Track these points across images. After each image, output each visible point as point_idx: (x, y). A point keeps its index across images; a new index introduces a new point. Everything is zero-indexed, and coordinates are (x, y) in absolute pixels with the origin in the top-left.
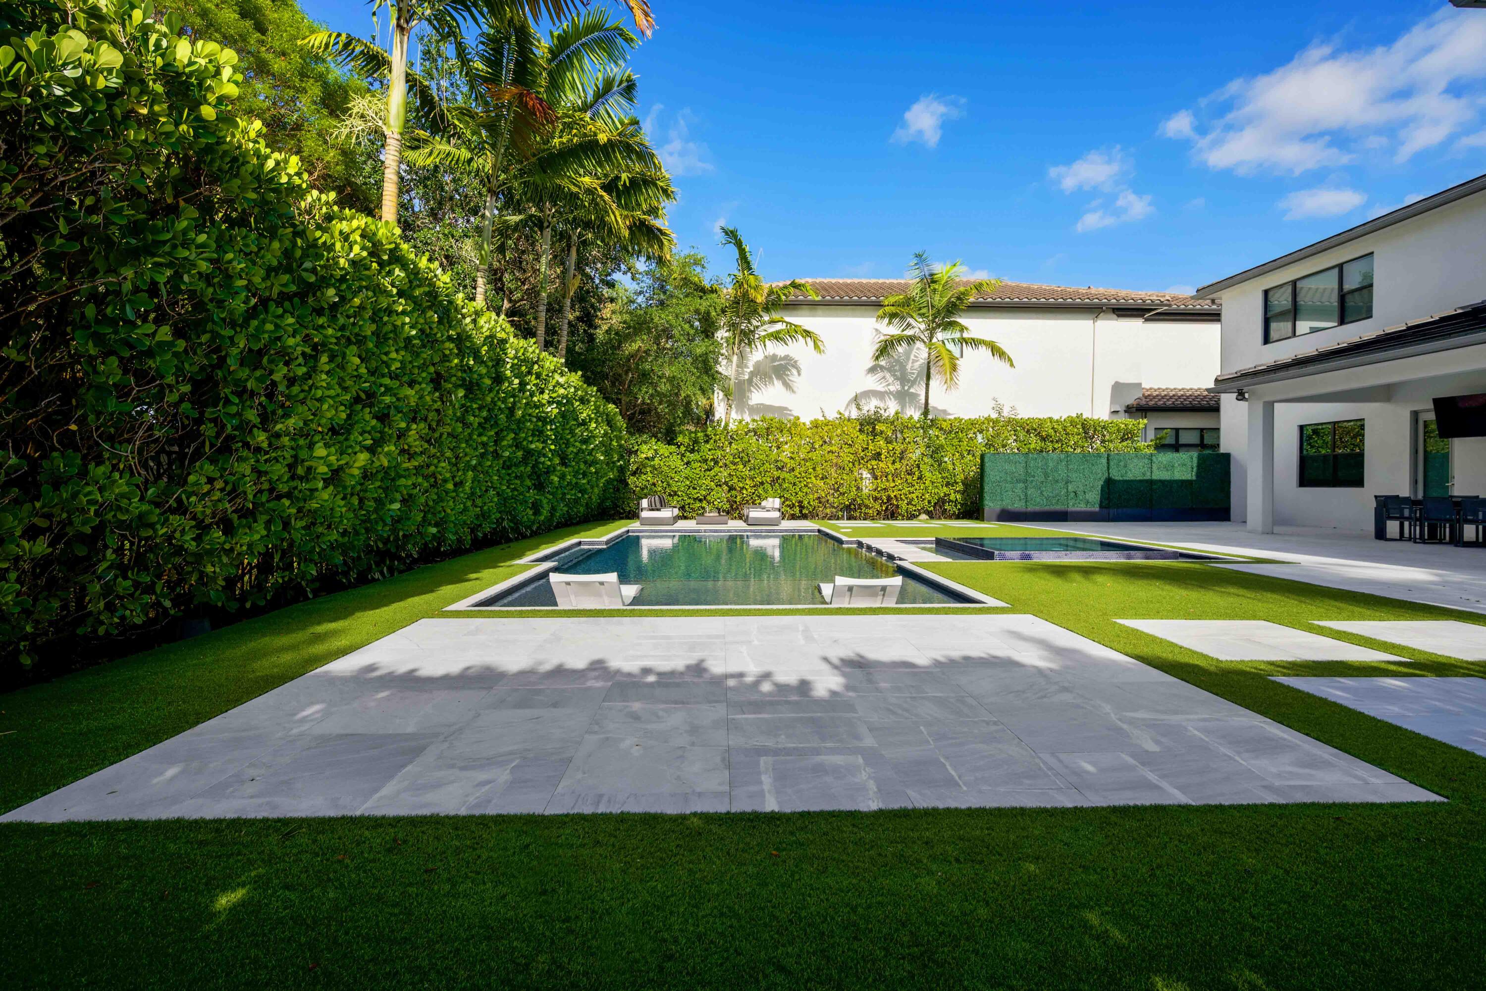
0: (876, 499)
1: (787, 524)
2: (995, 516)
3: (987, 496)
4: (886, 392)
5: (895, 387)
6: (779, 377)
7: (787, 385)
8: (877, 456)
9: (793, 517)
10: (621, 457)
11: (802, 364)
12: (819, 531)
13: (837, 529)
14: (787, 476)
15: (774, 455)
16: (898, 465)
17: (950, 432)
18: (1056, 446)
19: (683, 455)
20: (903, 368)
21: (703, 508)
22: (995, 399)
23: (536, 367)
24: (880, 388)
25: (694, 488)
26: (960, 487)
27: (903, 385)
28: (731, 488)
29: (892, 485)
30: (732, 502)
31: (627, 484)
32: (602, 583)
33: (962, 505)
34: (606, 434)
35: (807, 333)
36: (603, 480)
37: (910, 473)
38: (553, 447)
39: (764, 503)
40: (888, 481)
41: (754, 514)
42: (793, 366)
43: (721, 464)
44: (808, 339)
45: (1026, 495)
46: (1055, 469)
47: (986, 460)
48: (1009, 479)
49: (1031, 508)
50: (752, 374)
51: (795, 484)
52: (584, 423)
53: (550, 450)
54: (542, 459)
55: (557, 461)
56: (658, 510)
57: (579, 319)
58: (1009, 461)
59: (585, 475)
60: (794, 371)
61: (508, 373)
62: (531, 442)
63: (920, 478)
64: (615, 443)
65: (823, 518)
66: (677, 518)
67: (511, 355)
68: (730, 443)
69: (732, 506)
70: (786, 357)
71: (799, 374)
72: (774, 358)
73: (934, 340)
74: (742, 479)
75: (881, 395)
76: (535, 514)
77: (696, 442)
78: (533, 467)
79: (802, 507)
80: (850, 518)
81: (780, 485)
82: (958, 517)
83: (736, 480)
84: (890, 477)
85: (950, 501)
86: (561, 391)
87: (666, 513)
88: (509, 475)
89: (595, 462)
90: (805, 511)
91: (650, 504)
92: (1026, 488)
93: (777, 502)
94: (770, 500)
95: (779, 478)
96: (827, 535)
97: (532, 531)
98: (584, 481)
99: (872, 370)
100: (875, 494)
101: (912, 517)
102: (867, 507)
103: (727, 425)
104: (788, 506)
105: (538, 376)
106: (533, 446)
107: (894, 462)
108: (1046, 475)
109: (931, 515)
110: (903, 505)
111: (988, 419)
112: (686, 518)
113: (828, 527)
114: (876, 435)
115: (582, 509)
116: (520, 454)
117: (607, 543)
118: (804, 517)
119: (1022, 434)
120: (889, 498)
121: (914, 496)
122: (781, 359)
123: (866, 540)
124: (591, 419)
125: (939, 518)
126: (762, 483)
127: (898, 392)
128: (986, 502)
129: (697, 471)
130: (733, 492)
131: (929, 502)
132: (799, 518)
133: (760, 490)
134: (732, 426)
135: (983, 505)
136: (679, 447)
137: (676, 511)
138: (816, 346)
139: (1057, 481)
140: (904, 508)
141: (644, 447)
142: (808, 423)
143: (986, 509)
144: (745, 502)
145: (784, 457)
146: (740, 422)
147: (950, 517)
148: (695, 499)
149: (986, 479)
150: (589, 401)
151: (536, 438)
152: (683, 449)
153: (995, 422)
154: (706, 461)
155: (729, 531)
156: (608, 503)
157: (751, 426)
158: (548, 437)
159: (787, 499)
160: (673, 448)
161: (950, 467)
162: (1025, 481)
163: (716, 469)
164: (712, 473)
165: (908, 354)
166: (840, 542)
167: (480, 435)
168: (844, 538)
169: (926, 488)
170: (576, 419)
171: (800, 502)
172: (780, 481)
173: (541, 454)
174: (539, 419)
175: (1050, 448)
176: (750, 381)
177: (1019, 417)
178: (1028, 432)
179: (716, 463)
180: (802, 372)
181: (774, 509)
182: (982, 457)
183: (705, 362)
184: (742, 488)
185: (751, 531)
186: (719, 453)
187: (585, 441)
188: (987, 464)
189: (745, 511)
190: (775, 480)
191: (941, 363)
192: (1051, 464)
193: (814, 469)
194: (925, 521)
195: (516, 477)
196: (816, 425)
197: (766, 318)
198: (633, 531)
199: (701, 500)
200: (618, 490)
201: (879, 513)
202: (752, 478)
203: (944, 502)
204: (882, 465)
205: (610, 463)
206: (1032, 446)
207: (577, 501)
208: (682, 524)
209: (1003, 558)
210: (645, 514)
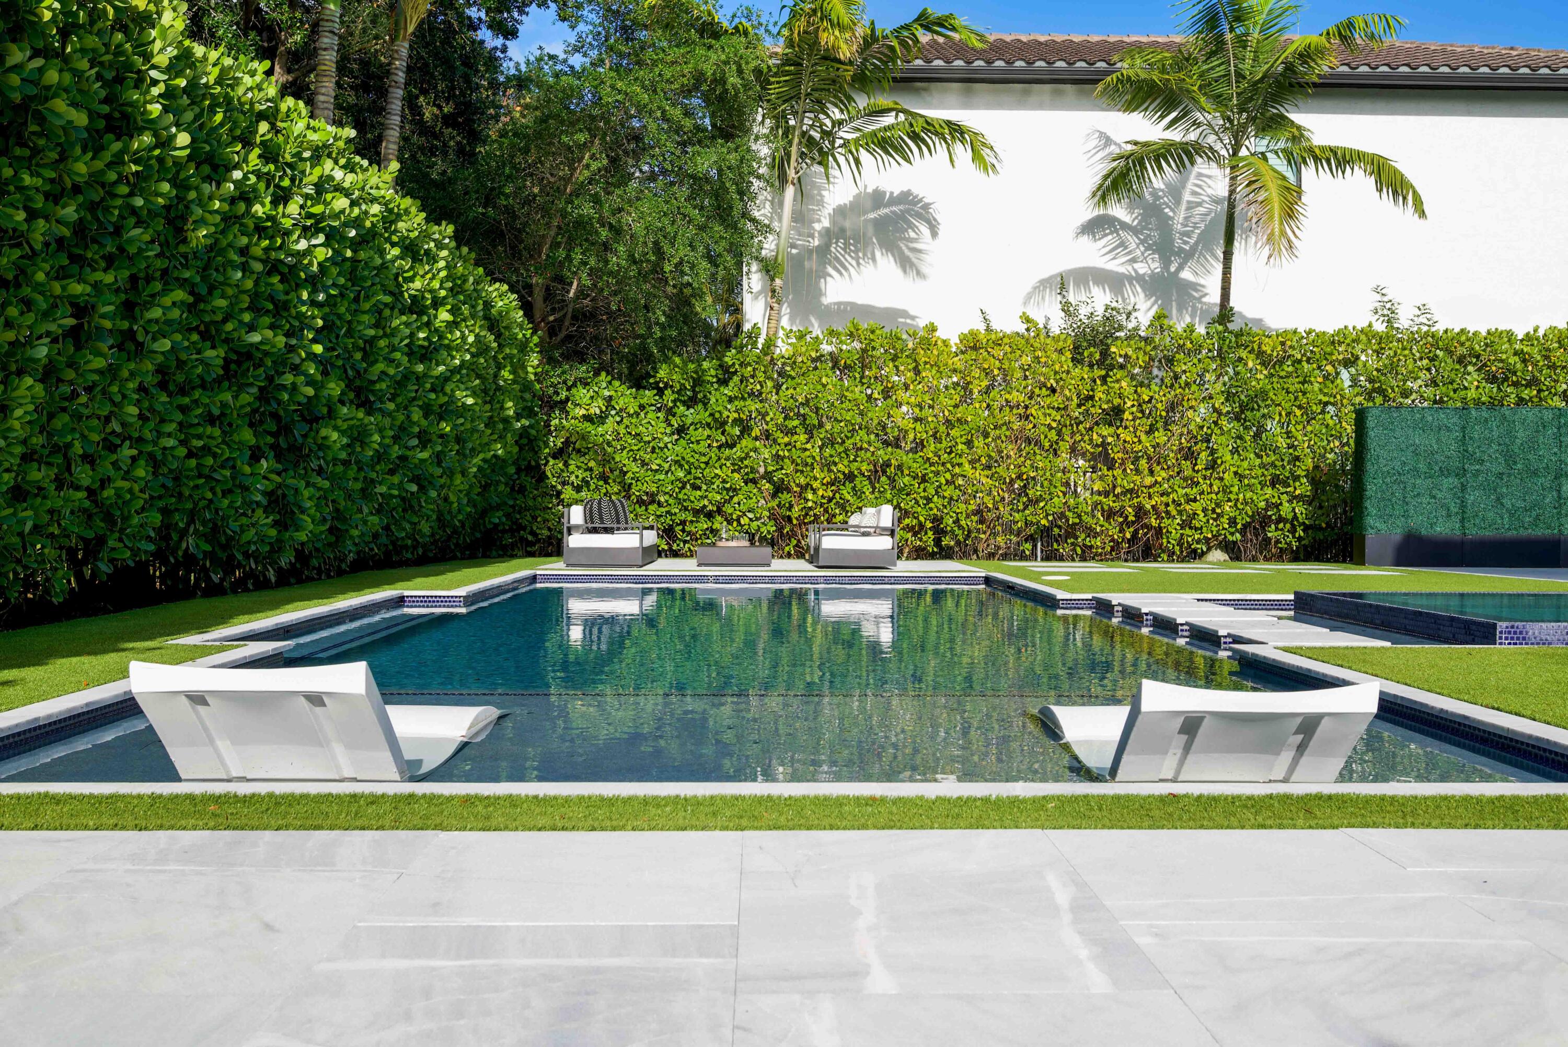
0: (1110, 514)
1: (906, 567)
2: (1390, 553)
3: (1371, 507)
4: (1130, 279)
5: (1149, 266)
6: (890, 246)
7: (906, 264)
8: (1114, 415)
9: (920, 554)
10: (526, 411)
11: (940, 212)
12: (988, 580)
13: (1037, 577)
14: (907, 459)
15: (876, 414)
16: (1160, 436)
17: (1281, 362)
18: (1526, 394)
19: (670, 412)
20: (1164, 224)
21: (714, 532)
22: (1378, 290)
23: (263, 127)
24: (1117, 266)
25: (696, 488)
26: (1303, 488)
27: (1166, 263)
28: (779, 488)
29: (1148, 480)
30: (780, 519)
31: (542, 477)
32: (316, 699)
33: (1306, 528)
34: (481, 349)
35: (956, 131)
36: (477, 460)
37: (1190, 455)
38: (318, 349)
39: (854, 520)
40: (1138, 471)
41: (831, 542)
42: (919, 216)
43: (756, 432)
44: (958, 148)
45: (1463, 506)
46: (1532, 445)
47: (1371, 423)
48: (1422, 466)
49: (1474, 532)
50: (828, 235)
51: (924, 479)
52: (417, 307)
53: (312, 356)
54: (288, 379)
55: (335, 388)
56: (607, 530)
57: (448, 120)
58: (1423, 425)
59: (424, 440)
60: (924, 230)
61: (155, 109)
62: (252, 328)
63: (1212, 465)
64: (506, 374)
65: (991, 556)
66: (651, 554)
67: (162, 60)
68: (778, 387)
69: (780, 529)
70: (906, 198)
71: (934, 234)
72: (878, 198)
73: (1243, 152)
74: (803, 466)
75: (1114, 282)
76: (281, 525)
77: (698, 382)
78: (264, 395)
79: (940, 532)
80: (1051, 556)
81: (892, 480)
82: (1297, 556)
83: (789, 468)
84: (1143, 463)
85: (1281, 519)
86: (341, 203)
87: (626, 540)
88: (184, 409)
89: (447, 411)
90: (947, 541)
91: (589, 516)
92: (1463, 488)
93: (886, 515)
94: (870, 511)
95: (887, 464)
96: (1010, 588)
97: (280, 571)
98: (425, 455)
99: (1094, 227)
100: (1109, 502)
101: (1194, 555)
102: (1091, 532)
103: (770, 344)
104: (909, 529)
105: (270, 154)
106: (256, 338)
107: (1150, 431)
108: (1510, 458)
109: (1234, 552)
110: (1173, 526)
111: (1368, 333)
112: (676, 554)
113: (1006, 572)
114: (1111, 367)
115: (425, 527)
116: (215, 355)
117: (469, 600)
118: (945, 553)
119: (1448, 365)
120: (1140, 511)
121: (1197, 507)
122: (894, 201)
123: (1116, 598)
124: (437, 303)
125: (1254, 559)
126: (850, 477)
127: (1153, 276)
128: (1370, 521)
129: (702, 447)
130: (785, 497)
131: (1233, 522)
132: (932, 556)
133: (846, 493)
134: (783, 348)
135: (1362, 528)
136: (660, 392)
137: (651, 537)
138: (977, 157)
139: (1535, 473)
140: (1175, 535)
141: (581, 394)
142: (954, 340)
143: (1370, 535)
144: (809, 520)
145: (903, 416)
146: (801, 336)
147: (1279, 557)
148: (697, 512)
149: (1370, 468)
150: (432, 258)
151: (267, 320)
152: (669, 396)
153: (1380, 342)
154: (721, 424)
155: (772, 579)
156: (496, 518)
157: (826, 348)
158: (303, 322)
159: (906, 513)
160: (648, 395)
161: (1282, 442)
162: (1461, 473)
163: (746, 443)
164: (737, 452)
165: (1175, 192)
166: (1049, 602)
167: (61, 274)
168: (1061, 595)
169: (1226, 490)
170: (397, 294)
171: (937, 520)
172: (891, 471)
173: (283, 362)
174: (274, 267)
175: (1513, 399)
176: (823, 251)
177: (1440, 328)
178: (1461, 360)
179: (746, 430)
180: (942, 231)
181: (880, 531)
182: (1361, 416)
183: (719, 194)
184: (804, 488)
185: (827, 580)
186: (753, 406)
187: (426, 354)
188: (1374, 433)
189: (812, 540)
190: (880, 469)
191: (1262, 196)
192: (1521, 435)
193: (969, 444)
194: (1219, 564)
195: (212, 420)
196: (972, 344)
197: (862, 102)
198: (548, 578)
199: (710, 516)
200: (522, 490)
201: (1116, 546)
202: (828, 465)
203: (1265, 521)
204: (1125, 435)
205: (498, 422)
206: (1472, 394)
207: (408, 504)
208: (664, 566)
209: (1518, 638)
210: (576, 541)
